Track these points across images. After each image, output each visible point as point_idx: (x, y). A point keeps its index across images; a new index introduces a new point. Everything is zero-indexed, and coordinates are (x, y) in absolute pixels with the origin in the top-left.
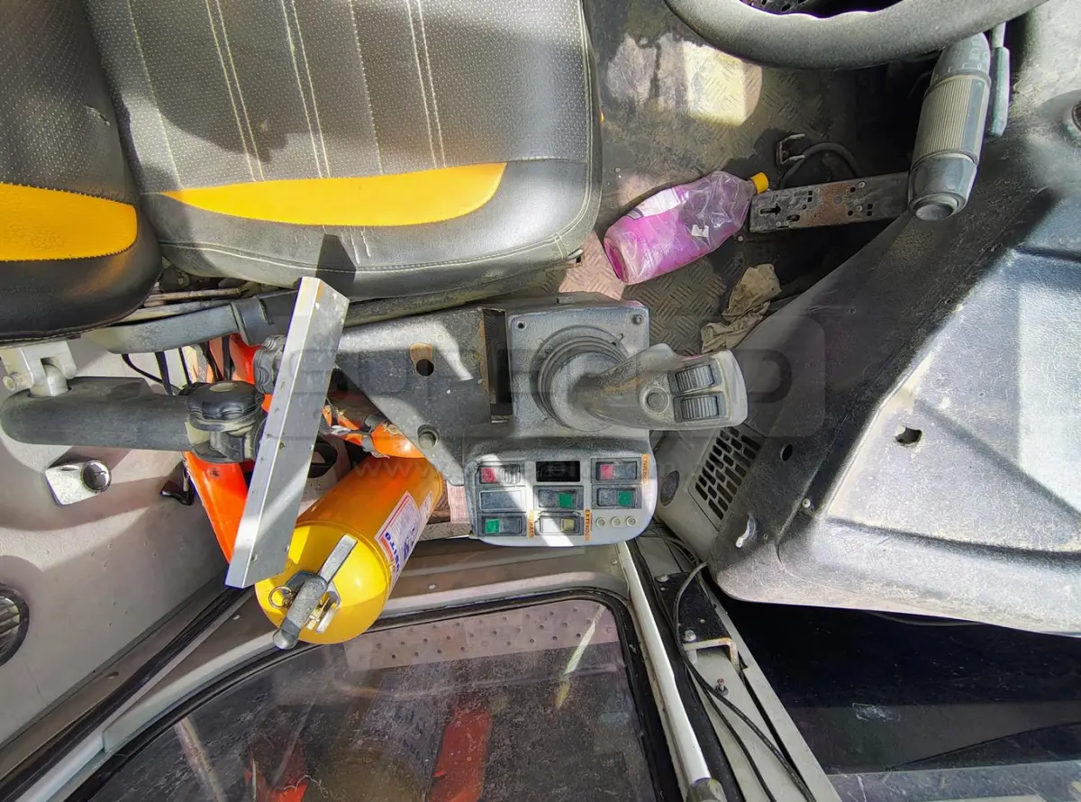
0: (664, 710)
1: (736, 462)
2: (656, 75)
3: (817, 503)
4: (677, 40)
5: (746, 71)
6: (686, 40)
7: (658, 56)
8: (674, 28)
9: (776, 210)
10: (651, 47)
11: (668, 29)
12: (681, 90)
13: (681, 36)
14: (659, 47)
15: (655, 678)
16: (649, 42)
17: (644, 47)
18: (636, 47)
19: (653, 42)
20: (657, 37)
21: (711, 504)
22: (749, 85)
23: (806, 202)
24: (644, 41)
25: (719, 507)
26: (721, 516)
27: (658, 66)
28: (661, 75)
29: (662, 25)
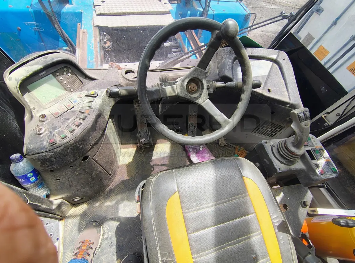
0: (343, 130)
1: (268, 127)
2: (160, 165)
3: (288, 103)
4: (152, 160)
5: (158, 143)
6: (151, 158)
7: (156, 165)
8: (149, 162)
9: (192, 131)
10: (154, 167)
11: (149, 163)
12: (164, 158)
13: (151, 160)
14: (154, 165)
15: (333, 135)
16: (152, 168)
17: (154, 169)
18: (154, 171)
19: (152, 167)
20: (151, 166)
21: (279, 131)
22: (161, 143)
23: (192, 125)
24: (152, 169)
25: (280, 129)
26: (284, 127)
27: (158, 165)
28: (160, 164)
29: (148, 165)
